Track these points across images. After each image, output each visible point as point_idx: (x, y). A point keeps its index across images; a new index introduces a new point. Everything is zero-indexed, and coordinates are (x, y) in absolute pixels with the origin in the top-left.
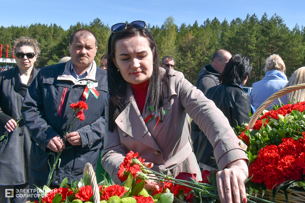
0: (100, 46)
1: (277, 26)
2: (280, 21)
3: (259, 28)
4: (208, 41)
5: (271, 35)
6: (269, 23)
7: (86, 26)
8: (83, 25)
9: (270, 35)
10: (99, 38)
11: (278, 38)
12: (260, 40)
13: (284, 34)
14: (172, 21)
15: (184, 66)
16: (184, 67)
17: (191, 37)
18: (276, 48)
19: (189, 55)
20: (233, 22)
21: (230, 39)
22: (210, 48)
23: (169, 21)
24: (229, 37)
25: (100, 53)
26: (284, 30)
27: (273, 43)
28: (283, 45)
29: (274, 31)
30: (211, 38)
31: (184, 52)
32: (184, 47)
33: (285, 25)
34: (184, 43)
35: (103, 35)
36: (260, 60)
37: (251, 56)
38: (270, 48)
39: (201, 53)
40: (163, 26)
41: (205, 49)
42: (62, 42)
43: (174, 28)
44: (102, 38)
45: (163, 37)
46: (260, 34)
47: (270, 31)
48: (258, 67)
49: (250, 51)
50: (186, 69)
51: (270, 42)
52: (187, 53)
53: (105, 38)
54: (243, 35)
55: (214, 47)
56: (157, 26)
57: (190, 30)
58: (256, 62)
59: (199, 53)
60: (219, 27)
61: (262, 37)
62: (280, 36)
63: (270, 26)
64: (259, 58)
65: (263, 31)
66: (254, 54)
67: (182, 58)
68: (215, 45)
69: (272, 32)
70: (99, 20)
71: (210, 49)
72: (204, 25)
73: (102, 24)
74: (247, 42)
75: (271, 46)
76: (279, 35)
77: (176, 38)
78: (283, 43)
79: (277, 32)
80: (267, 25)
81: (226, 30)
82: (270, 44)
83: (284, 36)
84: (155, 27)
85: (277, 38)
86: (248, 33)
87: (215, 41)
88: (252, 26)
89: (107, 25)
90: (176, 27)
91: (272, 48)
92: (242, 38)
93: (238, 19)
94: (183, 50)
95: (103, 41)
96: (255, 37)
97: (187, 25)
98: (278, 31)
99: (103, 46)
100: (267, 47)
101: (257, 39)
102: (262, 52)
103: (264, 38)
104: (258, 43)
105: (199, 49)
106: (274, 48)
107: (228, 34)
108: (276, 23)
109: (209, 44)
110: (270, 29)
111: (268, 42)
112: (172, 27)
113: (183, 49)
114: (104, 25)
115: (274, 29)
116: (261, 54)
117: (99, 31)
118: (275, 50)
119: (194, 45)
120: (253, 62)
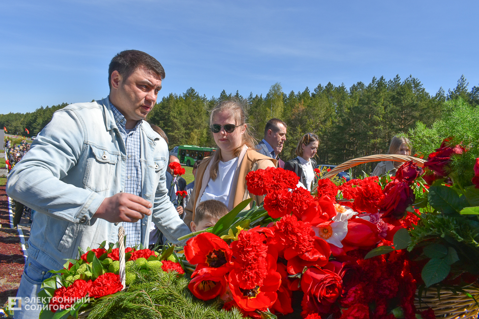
0: (196, 121)
1: (412, 91)
2: (417, 85)
3: (388, 95)
4: (323, 113)
5: (405, 103)
6: (401, 88)
7: (180, 97)
8: (176, 97)
9: (402, 103)
10: (195, 111)
11: (414, 106)
12: (389, 109)
13: (421, 101)
14: (279, 89)
15: (293, 143)
16: (292, 145)
17: (302, 107)
18: (411, 121)
19: (300, 130)
20: (354, 88)
21: (349, 109)
22: (325, 121)
23: (276, 88)
24: (349, 107)
25: (196, 128)
26: (423, 96)
27: (406, 113)
28: (420, 115)
29: (408, 98)
30: (327, 109)
31: (292, 126)
32: (293, 120)
33: (424, 89)
34: (293, 115)
35: (199, 107)
36: (388, 135)
37: (377, 129)
38: (402, 120)
39: (314, 127)
40: (268, 95)
41: (318, 121)
42: (154, 116)
43: (282, 97)
44: (198, 111)
45: (267, 109)
46: (389, 101)
47: (402, 97)
48: (387, 144)
49: (376, 123)
50: (295, 146)
51: (402, 112)
52: (297, 128)
53: (201, 111)
54: (367, 104)
55: (330, 119)
56: (261, 96)
57: (300, 99)
58: (384, 138)
59: (311, 127)
60: (334, 94)
61: (391, 105)
62: (416, 104)
63: (403, 91)
64: (389, 133)
65: (393, 98)
66: (381, 127)
67: (290, 134)
68: (331, 116)
69: (405, 99)
70: (193, 90)
71: (325, 123)
72: (315, 93)
73: (197, 94)
74: (372, 112)
75: (404, 118)
76: (415, 102)
77: (283, 110)
78: (420, 113)
79: (411, 99)
80: (398, 90)
81: (344, 98)
82: (402, 115)
83: (422, 104)
84: (259, 97)
85: (411, 106)
86: (374, 101)
87: (332, 113)
88: (379, 92)
89: (203, 96)
90: (285, 96)
91: (405, 119)
92: (366, 108)
93: (359, 84)
94: (291, 124)
95: (198, 114)
96: (383, 105)
97: (296, 93)
98: (414, 98)
99: (198, 120)
100: (398, 118)
101: (385, 108)
102: (392, 125)
103: (394, 106)
104: (387, 113)
105: (311, 123)
106: (407, 120)
107: (348, 103)
108: (412, 87)
109: (324, 117)
110: (403, 95)
111: (400, 112)
112: (279, 96)
113: (293, 122)
114: (200, 96)
115: (408, 95)
116: (390, 128)
117: (194, 103)
118: (409, 122)
119: (305, 117)
120: (381, 138)
